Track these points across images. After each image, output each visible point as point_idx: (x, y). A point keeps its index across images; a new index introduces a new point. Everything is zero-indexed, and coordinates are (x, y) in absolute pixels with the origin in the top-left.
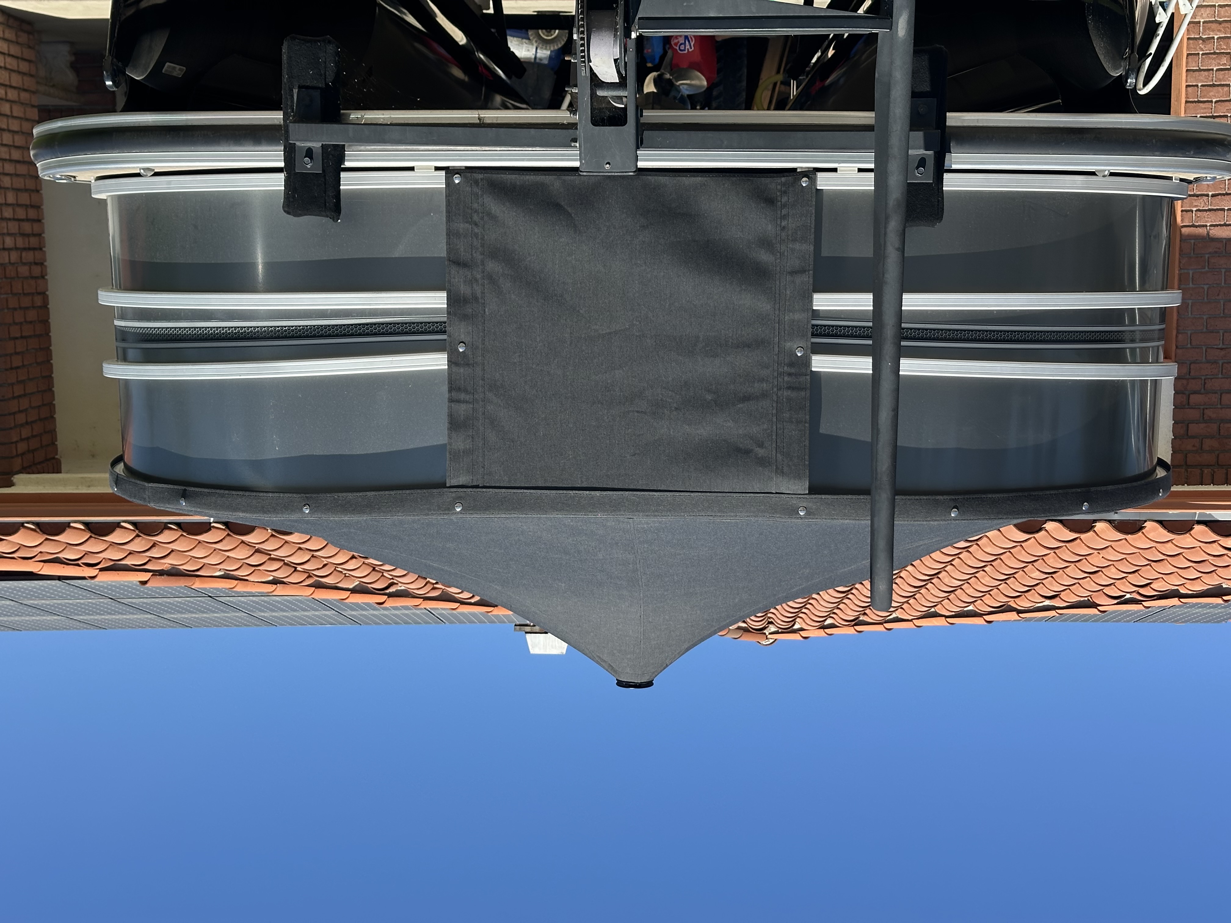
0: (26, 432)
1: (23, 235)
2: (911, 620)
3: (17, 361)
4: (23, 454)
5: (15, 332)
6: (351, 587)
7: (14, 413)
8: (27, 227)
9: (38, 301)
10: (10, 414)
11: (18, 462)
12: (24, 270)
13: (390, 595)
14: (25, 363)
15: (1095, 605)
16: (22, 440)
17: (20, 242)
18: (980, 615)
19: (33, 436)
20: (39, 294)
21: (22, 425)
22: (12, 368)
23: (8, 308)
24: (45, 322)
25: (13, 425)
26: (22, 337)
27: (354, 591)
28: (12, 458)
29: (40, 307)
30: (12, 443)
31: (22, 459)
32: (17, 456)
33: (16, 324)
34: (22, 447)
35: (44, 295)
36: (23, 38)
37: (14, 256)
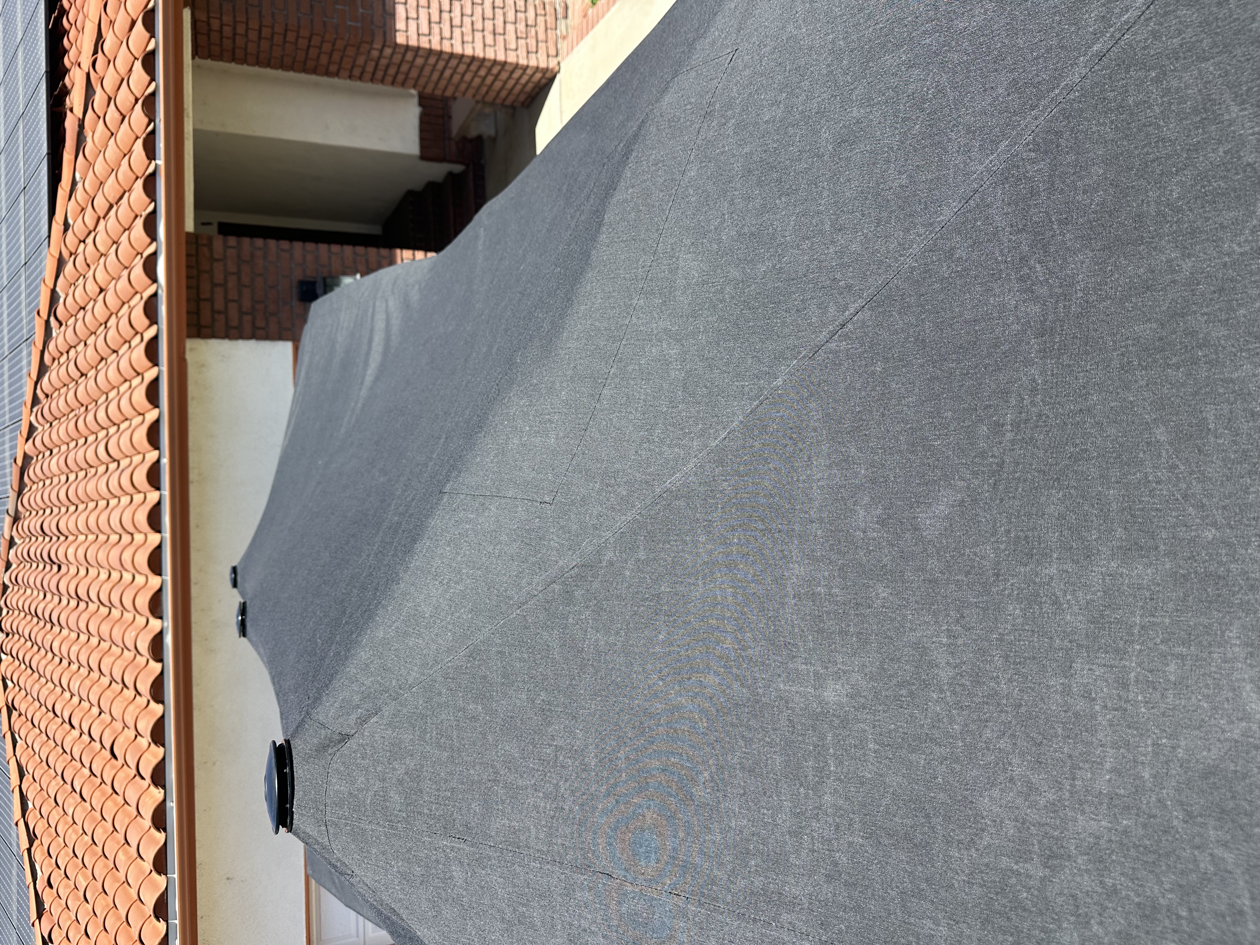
0: (227, 31)
1: (388, 67)
2: (15, 755)
3: (291, 37)
4: (209, 24)
5: (316, 41)
6: (58, 289)
7: (247, 24)
8: (392, 71)
9: (333, 68)
10: (247, 19)
11: (202, 16)
12: (361, 61)
13: (47, 322)
14: (287, 45)
15: (40, 916)
16: (222, 26)
17: (384, 62)
18: (23, 816)
19: (221, 38)
20: (338, 70)
21: (234, 28)
22: (286, 30)
23: (336, 39)
24: (314, 71)
25: (238, 19)
26: (309, 46)
27: (53, 292)
28: (208, 12)
29: (327, 69)
30: (221, 15)
31: (204, 22)
32: (209, 18)
33: (322, 42)
34: (215, 24)
35: (337, 74)
36: (522, 98)
37: (375, 54)
